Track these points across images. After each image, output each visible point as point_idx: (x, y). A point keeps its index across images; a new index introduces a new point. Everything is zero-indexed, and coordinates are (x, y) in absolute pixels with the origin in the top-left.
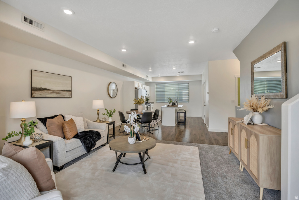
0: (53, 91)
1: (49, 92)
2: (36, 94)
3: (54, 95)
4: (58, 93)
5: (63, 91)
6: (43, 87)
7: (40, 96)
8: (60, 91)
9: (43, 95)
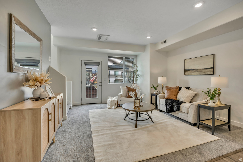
0: (196, 70)
1: (194, 71)
2: (187, 73)
3: (197, 73)
4: (200, 71)
5: (204, 69)
6: (190, 69)
7: (188, 74)
8: (202, 70)
9: (190, 74)
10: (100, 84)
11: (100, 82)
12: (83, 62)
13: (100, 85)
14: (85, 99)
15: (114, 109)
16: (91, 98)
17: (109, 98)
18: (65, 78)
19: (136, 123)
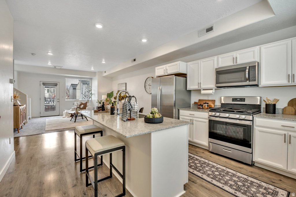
10: (58, 100)
11: (58, 99)
12: (41, 83)
13: (58, 102)
14: (44, 113)
15: (68, 117)
16: (51, 112)
17: (65, 111)
18: (26, 95)
19: (75, 120)
